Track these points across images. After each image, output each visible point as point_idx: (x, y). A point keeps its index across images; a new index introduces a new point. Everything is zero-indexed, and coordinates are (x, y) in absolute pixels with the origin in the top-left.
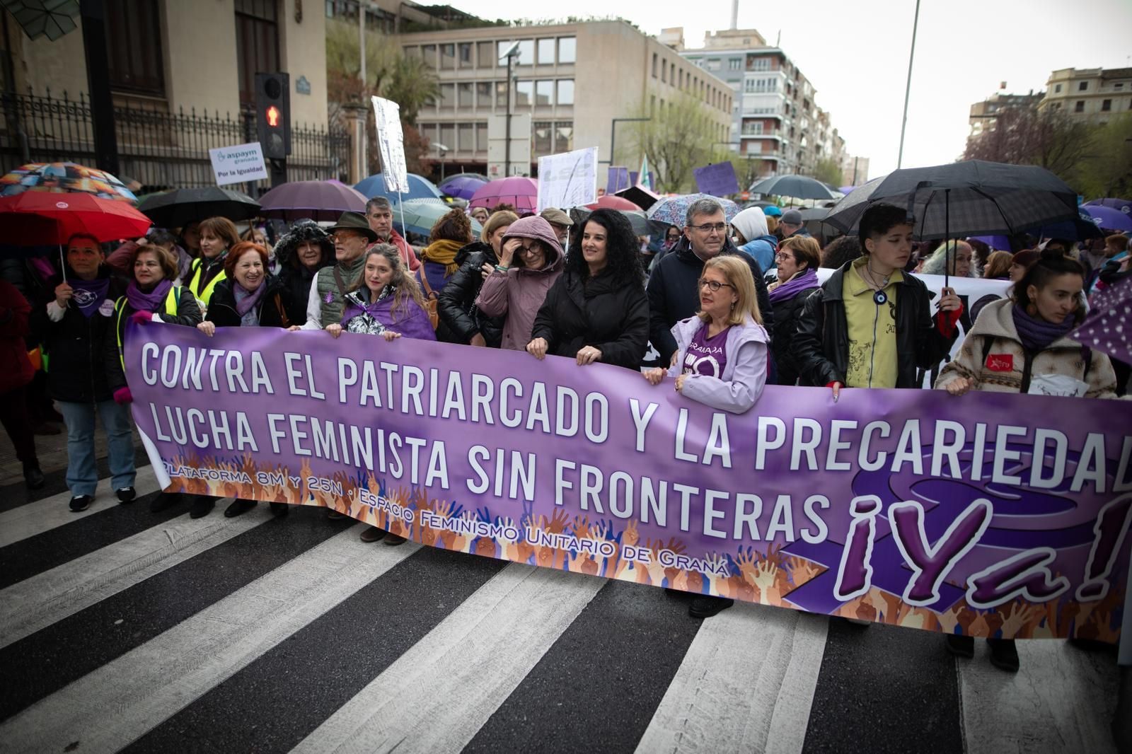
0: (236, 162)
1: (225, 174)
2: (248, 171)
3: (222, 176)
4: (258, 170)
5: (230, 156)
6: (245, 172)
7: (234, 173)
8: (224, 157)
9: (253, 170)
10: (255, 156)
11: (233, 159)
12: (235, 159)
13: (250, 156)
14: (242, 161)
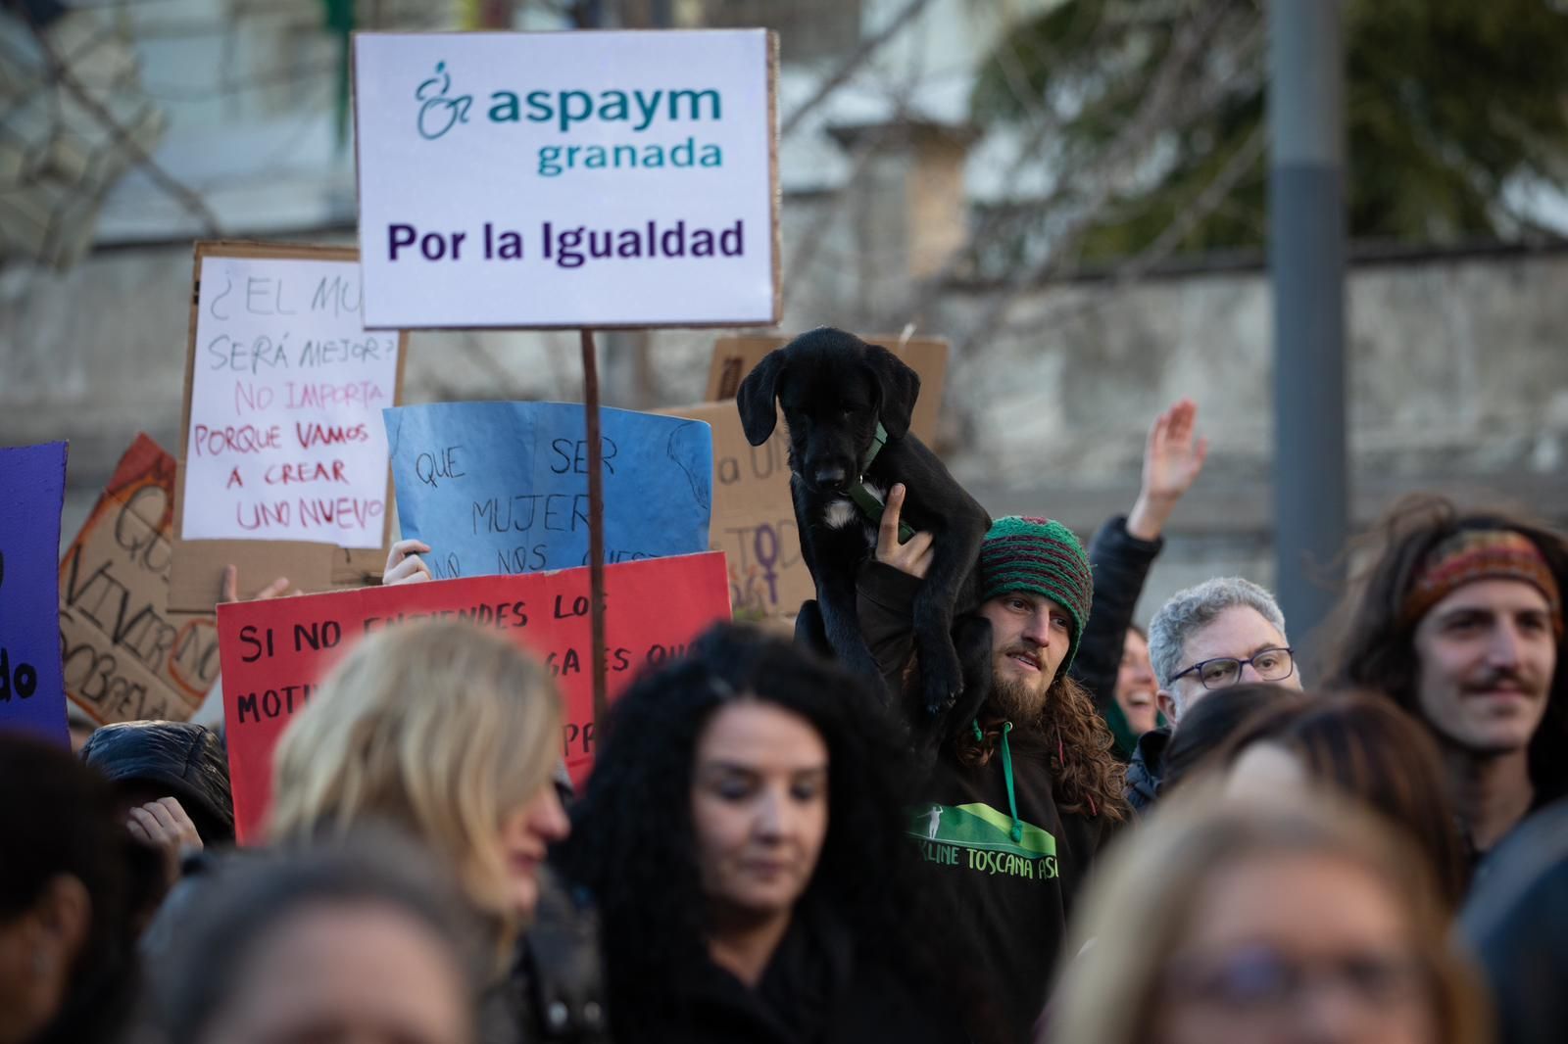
0: (547, 162)
1: (445, 247)
2: (632, 245)
3: (410, 254)
4: (707, 244)
5: (507, 108)
6: (604, 248)
7: (514, 246)
8: (459, 107)
9: (672, 242)
10: (705, 132)
11: (533, 135)
12: (549, 133)
13: (666, 131)
14: (597, 159)
